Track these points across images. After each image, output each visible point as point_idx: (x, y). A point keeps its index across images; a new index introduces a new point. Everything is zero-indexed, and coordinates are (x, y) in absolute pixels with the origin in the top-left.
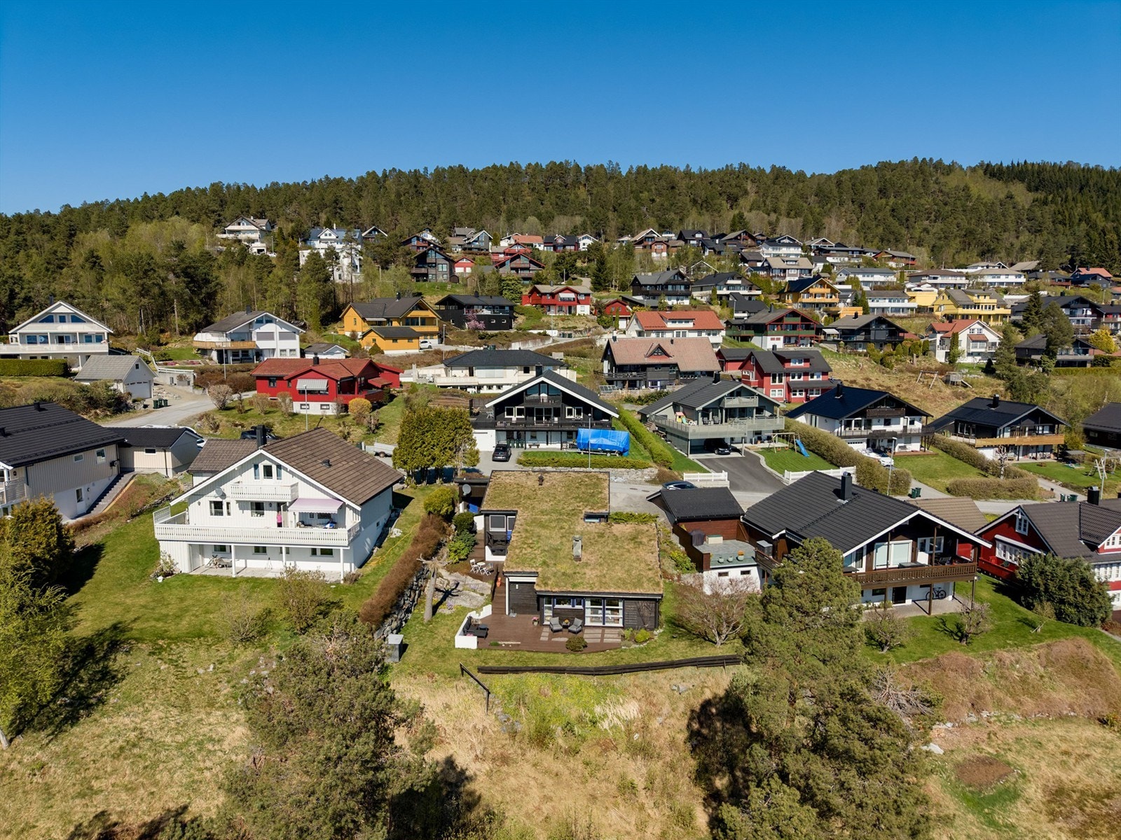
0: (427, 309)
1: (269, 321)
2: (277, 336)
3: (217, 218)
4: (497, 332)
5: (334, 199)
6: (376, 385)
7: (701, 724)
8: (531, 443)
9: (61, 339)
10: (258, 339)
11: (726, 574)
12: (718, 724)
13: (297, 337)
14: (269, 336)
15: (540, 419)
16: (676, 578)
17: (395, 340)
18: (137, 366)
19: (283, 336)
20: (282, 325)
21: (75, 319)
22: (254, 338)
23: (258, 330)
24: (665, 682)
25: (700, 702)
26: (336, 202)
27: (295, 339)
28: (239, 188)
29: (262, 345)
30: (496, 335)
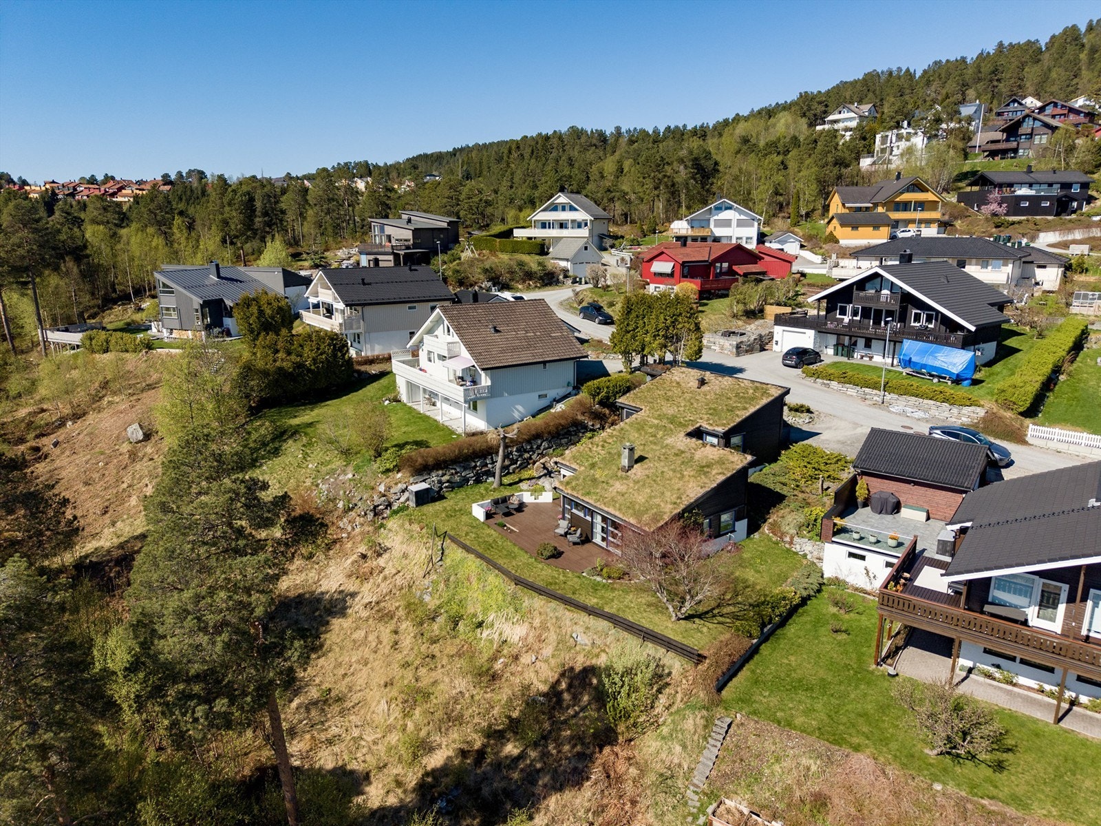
0: (927, 191)
1: (730, 208)
2: (734, 223)
3: (823, 108)
4: (1023, 218)
5: (992, 68)
6: (739, 272)
7: (570, 686)
8: (863, 352)
9: (562, 225)
10: (715, 226)
11: (863, 558)
12: (586, 698)
13: (756, 224)
14: (727, 223)
15: (877, 322)
16: (787, 539)
17: (855, 227)
18: (586, 248)
19: (741, 224)
20: (741, 213)
21: (572, 209)
22: (712, 226)
23: (716, 217)
24: (568, 623)
25: (588, 663)
26: (995, 72)
27: (753, 226)
28: (891, 73)
29: (718, 232)
30: (1020, 222)
